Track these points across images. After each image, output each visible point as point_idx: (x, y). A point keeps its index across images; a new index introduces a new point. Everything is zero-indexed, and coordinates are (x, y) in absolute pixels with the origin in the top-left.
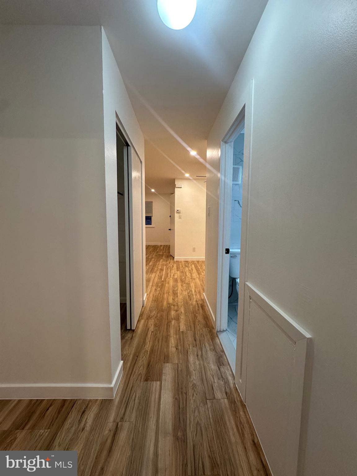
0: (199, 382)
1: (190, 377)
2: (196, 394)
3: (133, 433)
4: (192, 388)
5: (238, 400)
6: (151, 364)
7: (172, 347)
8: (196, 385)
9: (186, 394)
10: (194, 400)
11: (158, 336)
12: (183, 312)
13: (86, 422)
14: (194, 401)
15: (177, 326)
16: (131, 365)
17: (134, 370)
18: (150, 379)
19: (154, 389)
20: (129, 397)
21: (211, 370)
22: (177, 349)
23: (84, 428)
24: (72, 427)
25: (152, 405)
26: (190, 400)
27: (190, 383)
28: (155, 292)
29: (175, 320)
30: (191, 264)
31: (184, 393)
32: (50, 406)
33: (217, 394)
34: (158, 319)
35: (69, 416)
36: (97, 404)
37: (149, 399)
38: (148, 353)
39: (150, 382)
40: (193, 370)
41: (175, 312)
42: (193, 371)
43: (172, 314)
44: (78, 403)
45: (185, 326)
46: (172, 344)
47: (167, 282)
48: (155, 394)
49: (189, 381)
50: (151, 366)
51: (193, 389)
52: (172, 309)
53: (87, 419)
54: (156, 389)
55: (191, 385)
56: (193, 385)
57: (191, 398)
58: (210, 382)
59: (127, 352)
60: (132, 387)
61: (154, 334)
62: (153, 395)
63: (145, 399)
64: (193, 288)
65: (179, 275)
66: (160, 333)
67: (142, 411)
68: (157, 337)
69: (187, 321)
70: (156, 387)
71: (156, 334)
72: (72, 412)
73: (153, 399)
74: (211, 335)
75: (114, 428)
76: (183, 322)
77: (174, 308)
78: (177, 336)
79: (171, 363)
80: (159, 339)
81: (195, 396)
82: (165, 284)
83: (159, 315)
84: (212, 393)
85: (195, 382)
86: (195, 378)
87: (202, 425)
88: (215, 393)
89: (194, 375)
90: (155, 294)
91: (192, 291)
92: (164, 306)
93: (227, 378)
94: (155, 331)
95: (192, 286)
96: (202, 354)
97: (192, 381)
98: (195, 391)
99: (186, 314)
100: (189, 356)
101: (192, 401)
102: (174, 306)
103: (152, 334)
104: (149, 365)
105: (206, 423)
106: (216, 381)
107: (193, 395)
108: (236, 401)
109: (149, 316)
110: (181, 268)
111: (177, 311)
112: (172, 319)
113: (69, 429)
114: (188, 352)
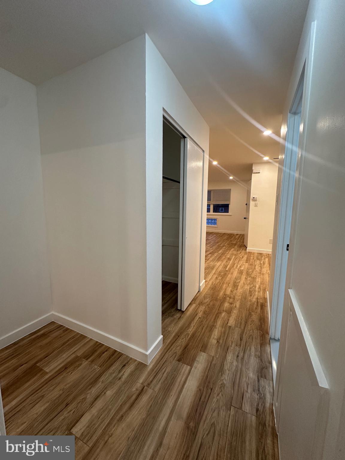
0: (230, 384)
1: (222, 375)
2: (222, 395)
3: (152, 401)
4: (220, 386)
5: (269, 425)
6: (187, 348)
7: (213, 338)
8: (225, 386)
9: (211, 390)
10: (218, 399)
11: (204, 324)
12: (238, 306)
13: (123, 374)
14: (217, 401)
15: (226, 318)
16: (171, 341)
17: (172, 347)
18: (183, 360)
19: (183, 371)
20: (160, 368)
21: (248, 378)
22: (218, 342)
23: (121, 378)
24: (114, 373)
25: (177, 384)
26: (214, 397)
27: (219, 381)
28: (215, 280)
29: (226, 312)
30: (266, 257)
31: (210, 388)
32: (106, 351)
33: (246, 405)
34: (209, 307)
35: (114, 364)
36: (135, 363)
37: (175, 379)
38: (189, 336)
39: (182, 364)
40: (228, 369)
41: (229, 304)
42: (227, 371)
43: (226, 305)
44: (123, 357)
45: (234, 322)
46: (214, 335)
47: (230, 272)
48: (182, 377)
49: (220, 378)
50: (188, 349)
51: (220, 388)
52: (227, 301)
53: (125, 371)
54: (184, 372)
55: (220, 384)
56: (222, 384)
57: (215, 396)
58: (243, 389)
59: (171, 329)
60: (166, 361)
61: (200, 320)
62: (180, 377)
63: (172, 376)
64: (258, 284)
65: (247, 267)
66: (206, 321)
67: (166, 386)
68: (202, 324)
69: (239, 317)
70: (185, 370)
71: (202, 321)
72: (117, 362)
73: (179, 380)
74: (262, 340)
75: (140, 389)
76: (234, 317)
77: (229, 300)
78: (222, 329)
79: (207, 353)
80: (203, 327)
81: (220, 396)
82: (229, 274)
83: (211, 303)
84: (240, 401)
85: (225, 382)
86: (226, 378)
87: (218, 428)
88: (243, 403)
89: (227, 374)
90: (215, 282)
91: (255, 287)
92: (220, 295)
93: (265, 395)
94: (202, 318)
95: (258, 281)
96: (243, 356)
97: (223, 380)
98: (222, 390)
99: (241, 310)
100: (228, 353)
101: (215, 400)
102: (230, 298)
103: (199, 320)
104: (186, 348)
105: (221, 429)
106: (249, 391)
107: (218, 395)
108: (267, 425)
109: (201, 302)
110: (251, 260)
111: (231, 304)
112: (223, 311)
113: (111, 374)
114: (229, 349)
